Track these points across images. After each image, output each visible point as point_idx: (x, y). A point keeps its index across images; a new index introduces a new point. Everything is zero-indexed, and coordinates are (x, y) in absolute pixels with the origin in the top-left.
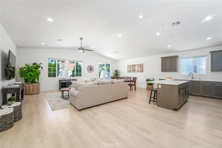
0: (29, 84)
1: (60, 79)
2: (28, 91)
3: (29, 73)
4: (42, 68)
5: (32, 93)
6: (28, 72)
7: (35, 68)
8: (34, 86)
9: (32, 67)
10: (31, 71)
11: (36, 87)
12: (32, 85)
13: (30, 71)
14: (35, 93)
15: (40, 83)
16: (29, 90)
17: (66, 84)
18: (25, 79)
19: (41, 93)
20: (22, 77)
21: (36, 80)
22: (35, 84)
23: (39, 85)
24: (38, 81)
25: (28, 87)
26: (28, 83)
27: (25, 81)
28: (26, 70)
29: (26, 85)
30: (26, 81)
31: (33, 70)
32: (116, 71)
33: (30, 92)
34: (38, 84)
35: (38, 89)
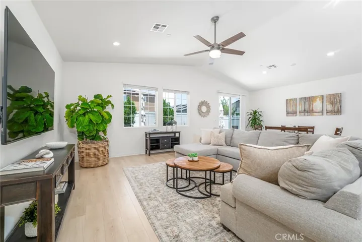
0: (87, 143)
1: (148, 131)
2: (85, 159)
3: (87, 116)
4: (113, 106)
5: (93, 163)
6: (84, 114)
7: (98, 105)
8: (98, 147)
9: (92, 102)
10: (92, 112)
11: (101, 149)
12: (93, 145)
13: (87, 112)
14: (100, 164)
15: (109, 140)
16: (88, 156)
17: (159, 143)
18: (79, 133)
19: (112, 165)
20: (73, 127)
21: (101, 134)
22: (99, 144)
23: (108, 145)
24: (105, 135)
25: (84, 151)
26: (85, 140)
27: (78, 136)
28: (79, 110)
29: (81, 146)
30: (81, 135)
31: (95, 110)
32: (255, 112)
33: (90, 162)
34: (106, 143)
35: (106, 154)
